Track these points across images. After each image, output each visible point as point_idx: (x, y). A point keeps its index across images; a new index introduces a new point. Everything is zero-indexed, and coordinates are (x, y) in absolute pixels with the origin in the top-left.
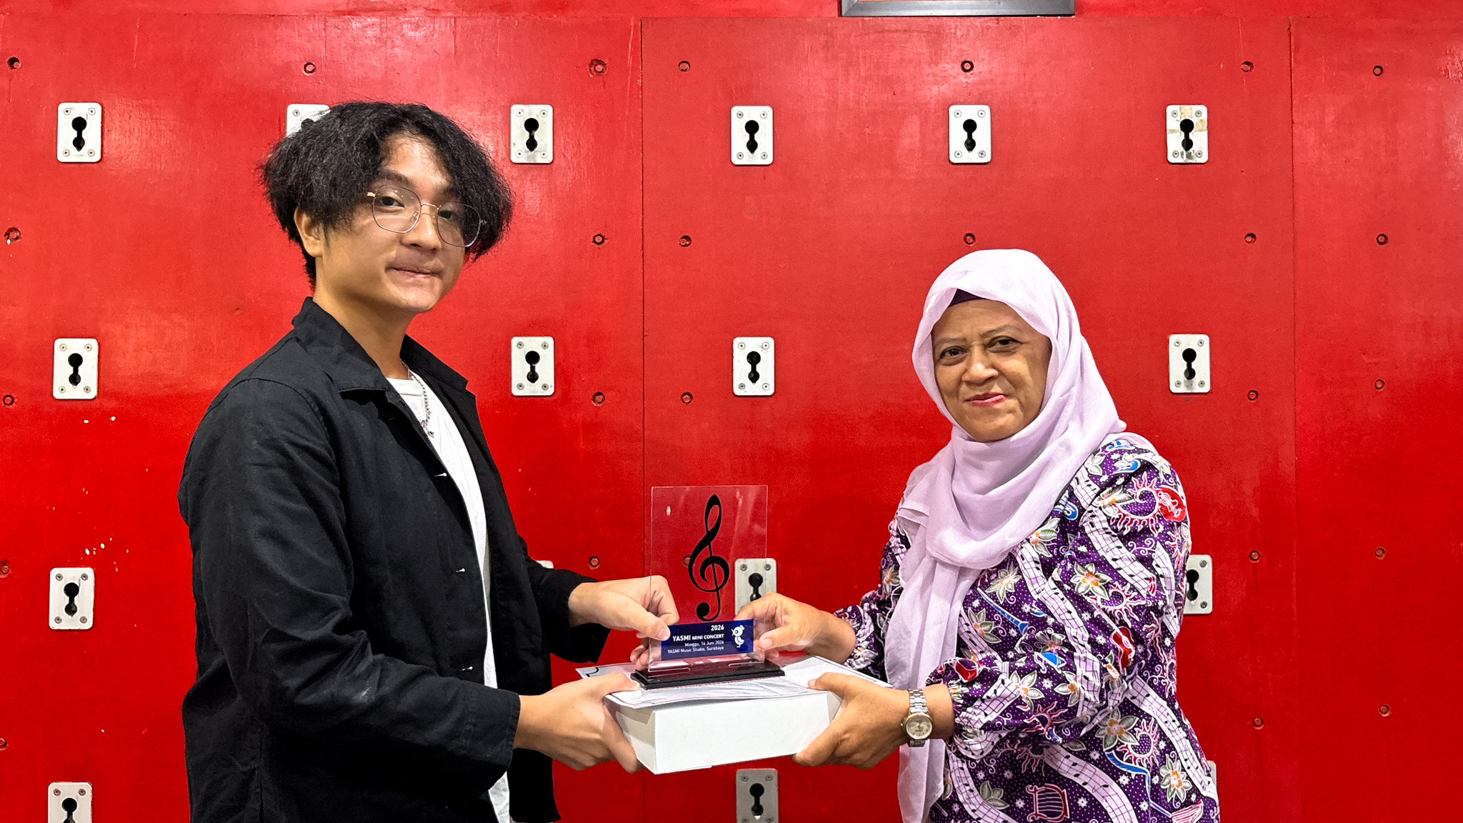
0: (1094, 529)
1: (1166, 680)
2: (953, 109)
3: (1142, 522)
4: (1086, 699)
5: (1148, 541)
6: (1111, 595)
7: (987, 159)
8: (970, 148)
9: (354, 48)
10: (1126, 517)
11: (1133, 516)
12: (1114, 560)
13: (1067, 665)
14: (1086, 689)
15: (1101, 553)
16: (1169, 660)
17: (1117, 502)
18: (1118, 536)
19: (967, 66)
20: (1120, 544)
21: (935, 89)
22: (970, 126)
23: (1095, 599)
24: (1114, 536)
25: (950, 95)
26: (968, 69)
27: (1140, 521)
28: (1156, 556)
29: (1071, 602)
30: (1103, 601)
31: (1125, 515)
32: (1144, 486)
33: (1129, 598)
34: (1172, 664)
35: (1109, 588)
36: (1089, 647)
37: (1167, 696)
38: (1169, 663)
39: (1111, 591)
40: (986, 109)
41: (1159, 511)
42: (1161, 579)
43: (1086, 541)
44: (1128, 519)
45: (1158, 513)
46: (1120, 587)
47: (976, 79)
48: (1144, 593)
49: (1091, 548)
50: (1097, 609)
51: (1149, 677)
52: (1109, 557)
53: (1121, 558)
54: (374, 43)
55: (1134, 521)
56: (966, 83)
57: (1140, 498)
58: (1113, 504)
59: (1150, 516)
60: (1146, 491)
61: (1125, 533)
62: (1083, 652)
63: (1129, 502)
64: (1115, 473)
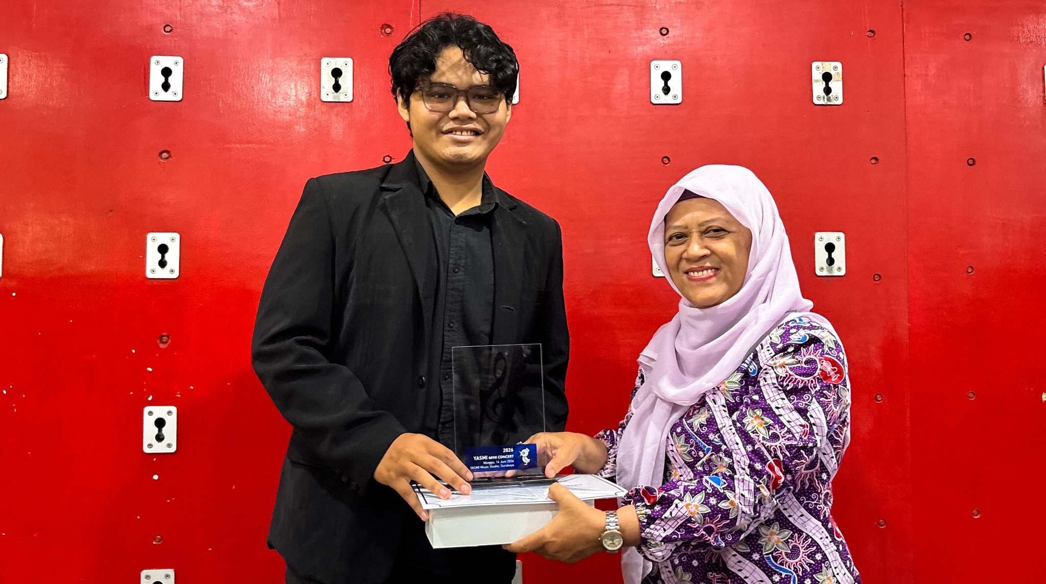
0: (766, 383)
1: (821, 506)
2: (653, 64)
3: (804, 382)
4: (743, 512)
5: (806, 396)
6: (770, 434)
7: (679, 101)
8: (666, 92)
9: (202, 14)
10: (791, 377)
11: (797, 377)
12: (777, 408)
13: (728, 486)
14: (743, 504)
15: (768, 402)
16: (824, 490)
17: (786, 364)
18: (783, 390)
19: (664, 32)
20: (785, 397)
21: (640, 48)
22: (666, 76)
23: (758, 436)
24: (780, 390)
25: (651, 53)
26: (665, 33)
27: (803, 381)
28: (811, 409)
29: (739, 436)
30: (764, 439)
31: (790, 375)
32: (810, 354)
33: (784, 438)
34: (827, 493)
35: (770, 429)
36: (748, 471)
37: (822, 518)
38: (824, 493)
39: (771, 432)
40: (678, 63)
41: (819, 375)
42: (813, 426)
43: (759, 392)
44: (793, 378)
45: (818, 376)
46: (778, 429)
47: (671, 41)
48: (797, 436)
49: (762, 397)
50: (758, 443)
51: (805, 502)
52: (773, 405)
53: (782, 407)
54: (217, 10)
55: (797, 380)
56: (664, 44)
57: (805, 364)
58: (783, 366)
59: (810, 378)
60: (811, 358)
61: (788, 388)
62: (742, 474)
63: (795, 366)
64: (788, 342)
